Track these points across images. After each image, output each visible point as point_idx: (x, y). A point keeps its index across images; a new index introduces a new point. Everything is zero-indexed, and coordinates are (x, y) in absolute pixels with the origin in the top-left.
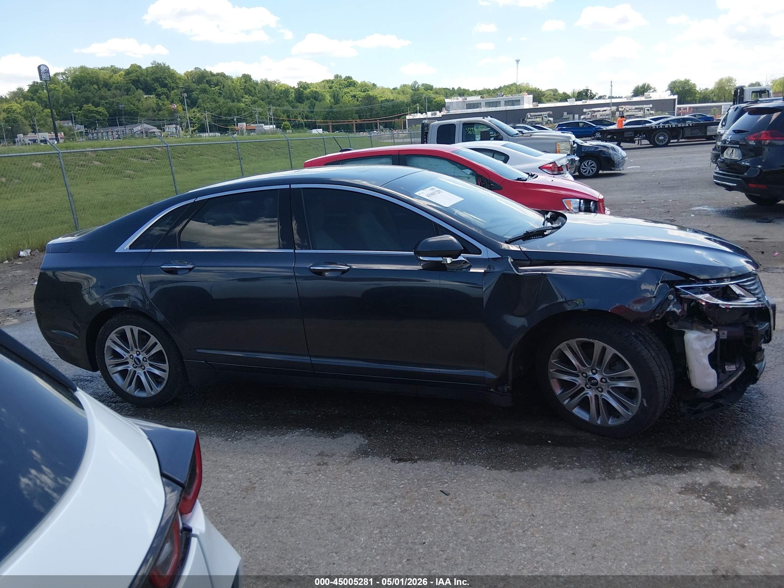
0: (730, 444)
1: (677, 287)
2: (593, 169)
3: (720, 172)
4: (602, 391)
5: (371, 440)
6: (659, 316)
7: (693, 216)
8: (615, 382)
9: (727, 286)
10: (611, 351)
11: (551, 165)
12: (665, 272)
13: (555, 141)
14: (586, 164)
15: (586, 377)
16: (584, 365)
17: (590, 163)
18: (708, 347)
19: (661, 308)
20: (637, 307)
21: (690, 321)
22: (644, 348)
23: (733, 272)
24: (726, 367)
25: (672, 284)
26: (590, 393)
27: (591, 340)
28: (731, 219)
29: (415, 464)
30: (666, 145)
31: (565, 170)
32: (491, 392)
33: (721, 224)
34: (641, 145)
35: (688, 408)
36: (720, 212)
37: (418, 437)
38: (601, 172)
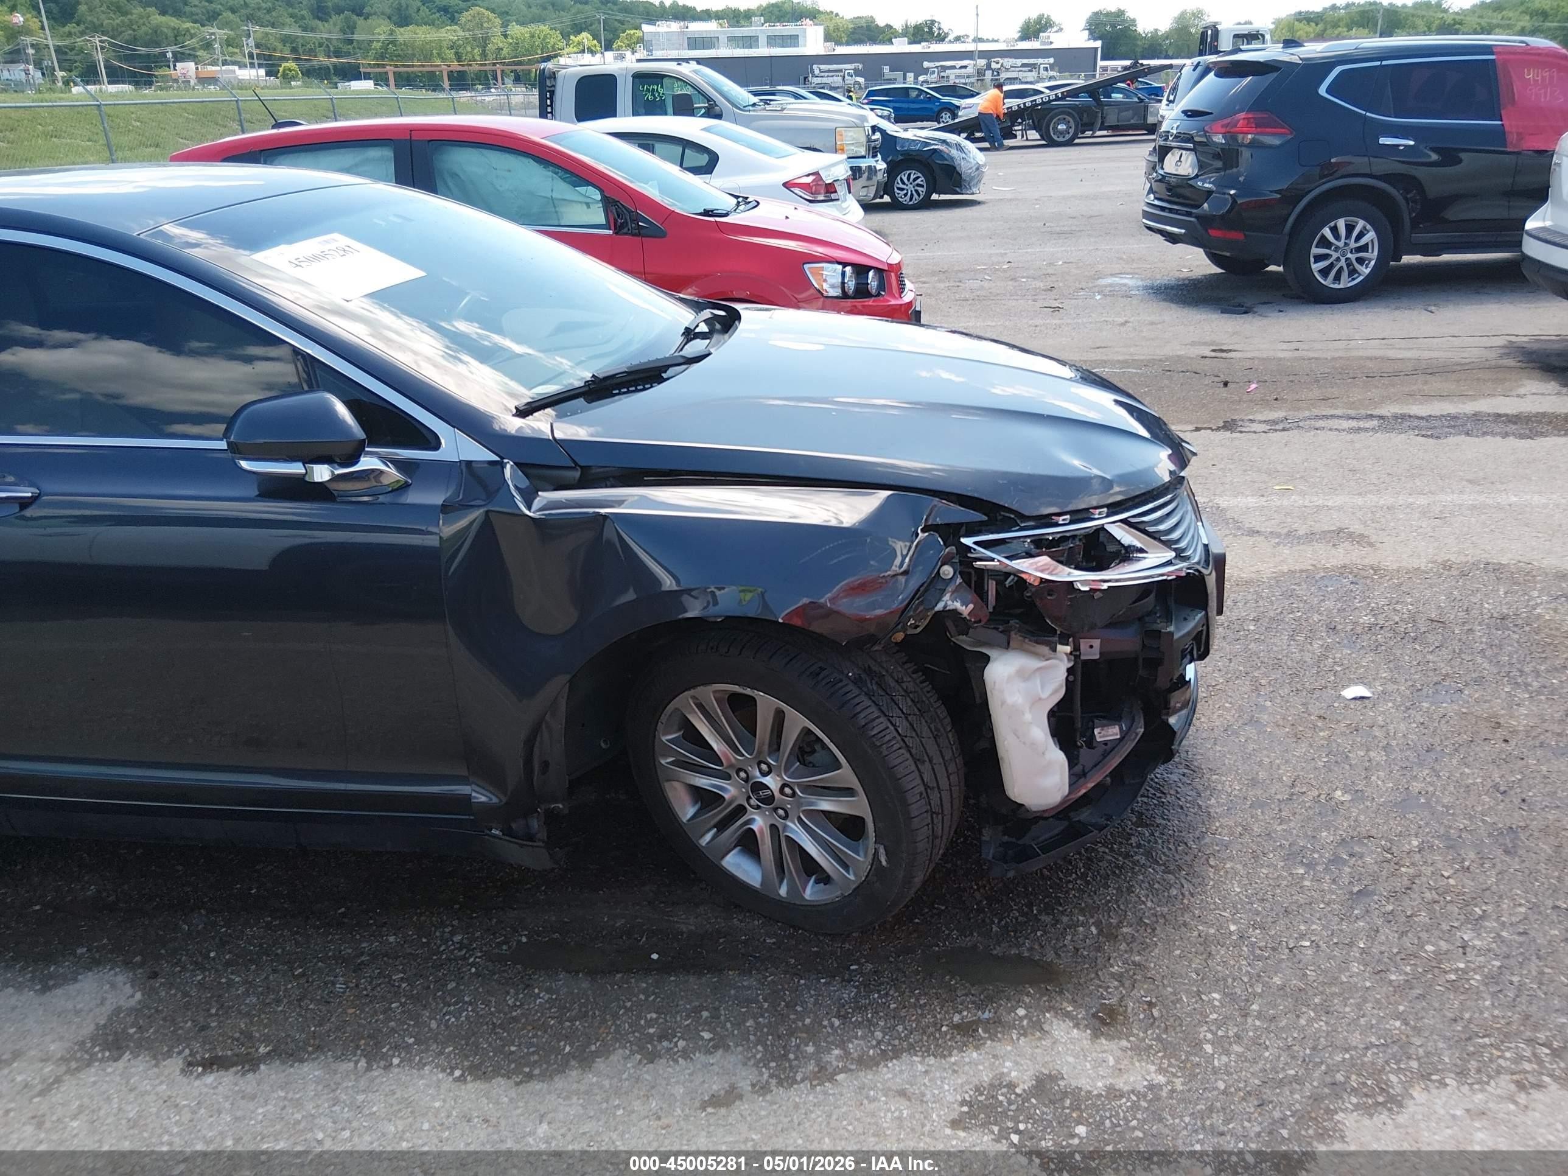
0: (1100, 932)
1: (964, 540)
2: (920, 189)
3: (1156, 202)
4: (786, 817)
5: (150, 993)
6: (916, 625)
7: (1098, 297)
8: (813, 798)
9: (1102, 528)
10: (797, 722)
11: (809, 180)
12: (936, 501)
13: (833, 125)
14: (905, 179)
15: (746, 780)
16: (737, 751)
17: (912, 177)
18: (1044, 695)
19: (921, 603)
20: (855, 607)
21: (1001, 628)
22: (877, 713)
23: (1116, 489)
24: (1096, 731)
25: (951, 532)
26: (759, 823)
27: (748, 691)
28: (1173, 306)
29: (250, 1076)
30: (1069, 143)
31: (841, 190)
32: (495, 836)
33: (1153, 318)
34: (1027, 140)
35: (1006, 838)
36: (1152, 288)
37: (292, 969)
38: (935, 197)
